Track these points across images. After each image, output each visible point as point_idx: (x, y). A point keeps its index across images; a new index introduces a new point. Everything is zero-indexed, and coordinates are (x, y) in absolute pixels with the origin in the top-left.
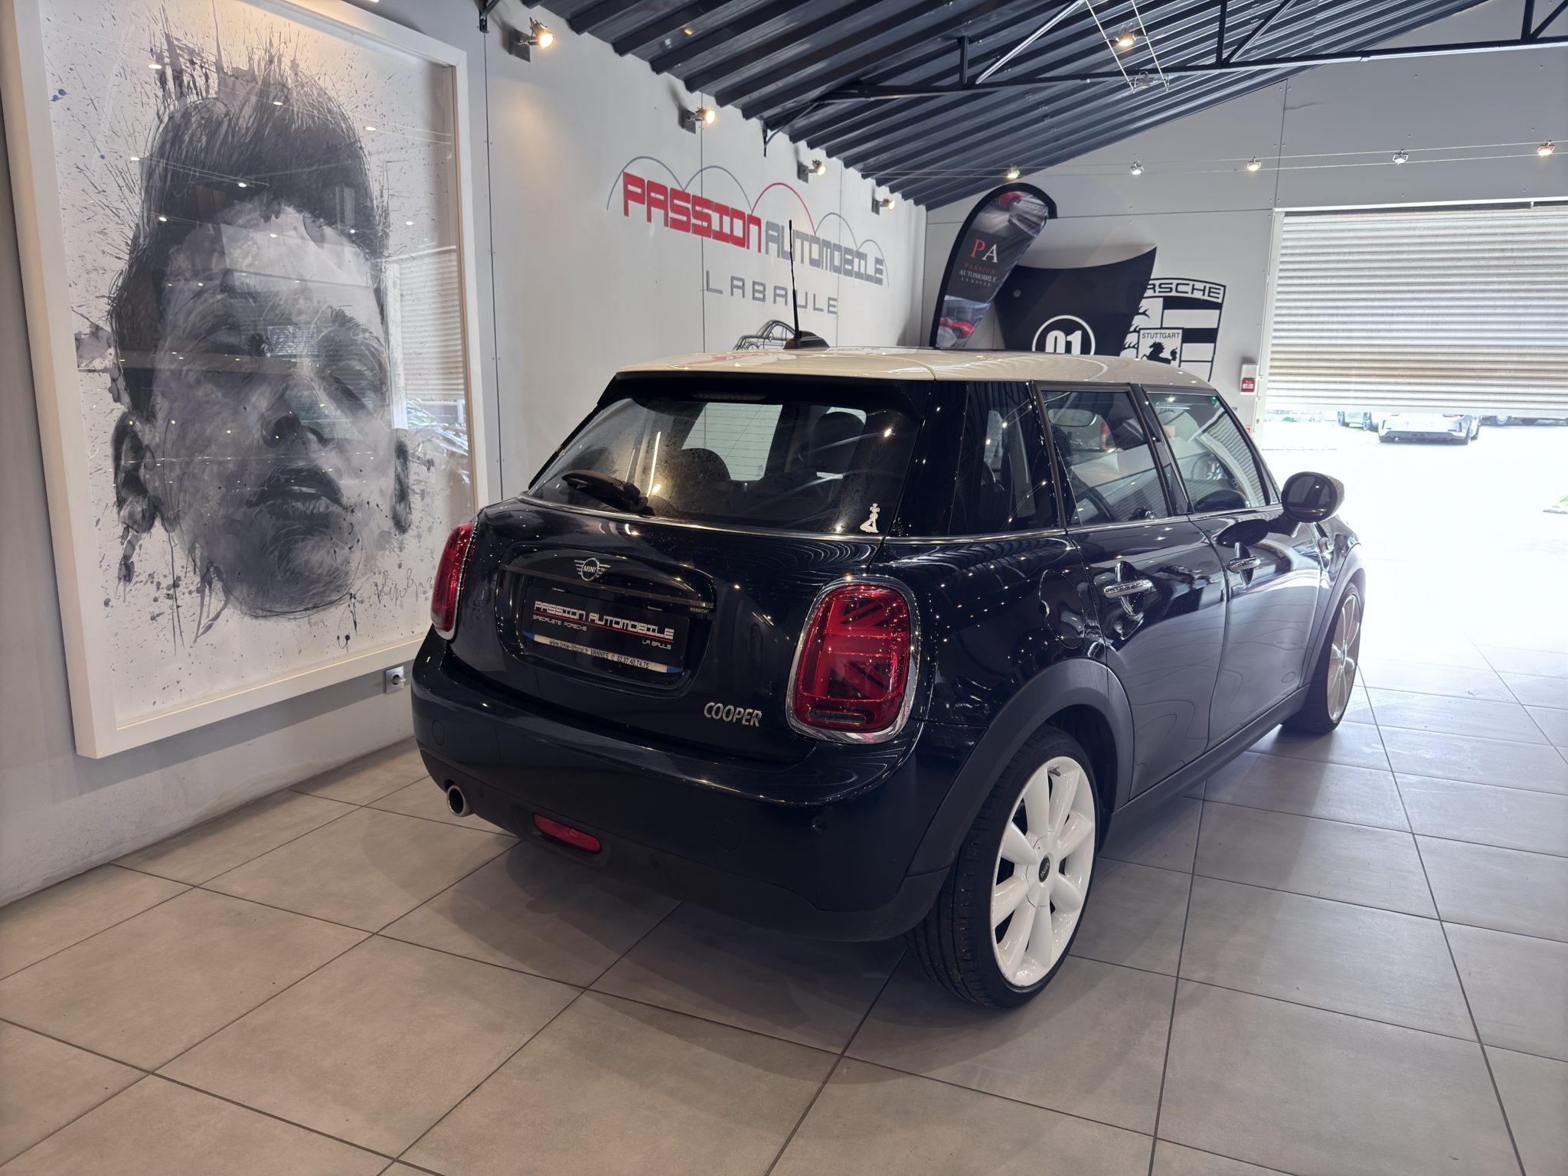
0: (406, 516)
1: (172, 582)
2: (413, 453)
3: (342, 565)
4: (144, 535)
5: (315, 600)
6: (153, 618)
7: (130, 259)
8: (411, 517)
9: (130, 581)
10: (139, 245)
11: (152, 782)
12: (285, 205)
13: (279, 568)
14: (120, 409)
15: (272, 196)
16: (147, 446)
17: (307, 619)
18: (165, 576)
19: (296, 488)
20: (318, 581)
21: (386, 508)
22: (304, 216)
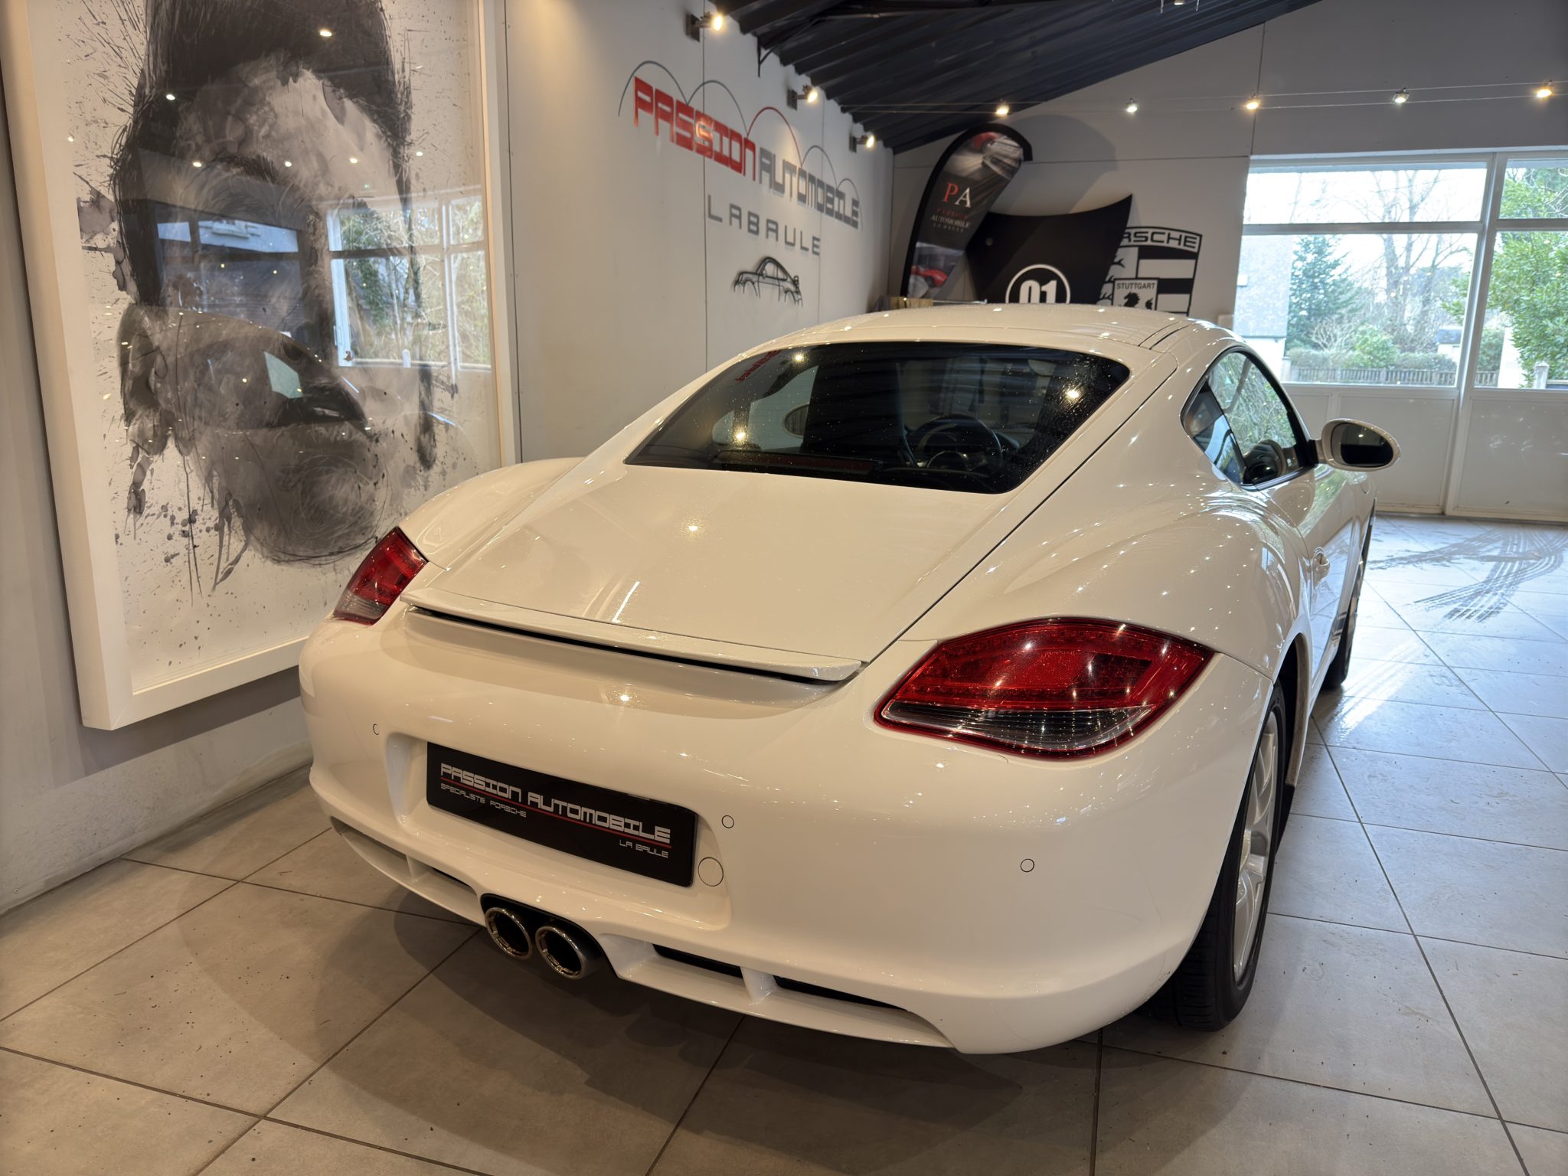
0: (431, 449)
1: (188, 517)
2: (437, 377)
3: (367, 503)
4: (156, 457)
5: (340, 544)
6: (167, 560)
7: (135, 112)
8: (435, 450)
9: (141, 513)
10: (145, 96)
11: (167, 758)
12: (303, 68)
13: (303, 504)
14: (126, 299)
15: (289, 55)
16: (158, 348)
17: (332, 565)
18: (180, 509)
19: (319, 409)
20: (342, 521)
21: (411, 439)
22: (323, 84)
